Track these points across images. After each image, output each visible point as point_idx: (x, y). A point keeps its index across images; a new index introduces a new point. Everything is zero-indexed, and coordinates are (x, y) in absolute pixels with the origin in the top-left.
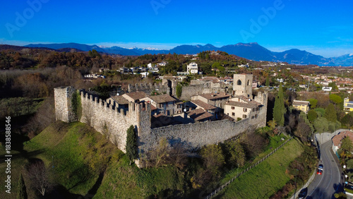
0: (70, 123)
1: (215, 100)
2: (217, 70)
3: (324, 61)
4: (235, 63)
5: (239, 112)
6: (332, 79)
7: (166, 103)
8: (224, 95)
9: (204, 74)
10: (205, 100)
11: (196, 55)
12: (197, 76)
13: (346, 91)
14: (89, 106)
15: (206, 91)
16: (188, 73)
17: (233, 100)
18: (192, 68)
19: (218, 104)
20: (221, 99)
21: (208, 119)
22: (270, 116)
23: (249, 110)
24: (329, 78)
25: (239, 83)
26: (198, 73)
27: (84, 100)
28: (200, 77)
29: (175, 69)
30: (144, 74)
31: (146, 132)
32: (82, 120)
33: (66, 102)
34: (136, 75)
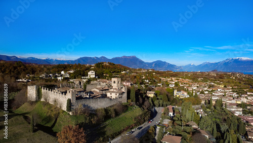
0: (36, 101)
1: (103, 90)
2: (108, 75)
3: (177, 68)
4: (120, 71)
5: (114, 96)
6: (178, 80)
7: (80, 92)
8: (107, 88)
9: (99, 78)
10: (98, 91)
11: (94, 65)
12: (94, 79)
13: (183, 87)
14: (46, 93)
15: (99, 87)
16: (89, 77)
17: (112, 90)
18: (91, 74)
19: (104, 92)
20: (106, 90)
21: (99, 98)
22: (128, 97)
23: (118, 94)
24: (176, 79)
25: (114, 82)
26: (95, 77)
27: (43, 91)
28: (96, 80)
29: (80, 74)
30: (60, 78)
31: (74, 101)
32: (42, 100)
33: (35, 92)
34: (54, 79)
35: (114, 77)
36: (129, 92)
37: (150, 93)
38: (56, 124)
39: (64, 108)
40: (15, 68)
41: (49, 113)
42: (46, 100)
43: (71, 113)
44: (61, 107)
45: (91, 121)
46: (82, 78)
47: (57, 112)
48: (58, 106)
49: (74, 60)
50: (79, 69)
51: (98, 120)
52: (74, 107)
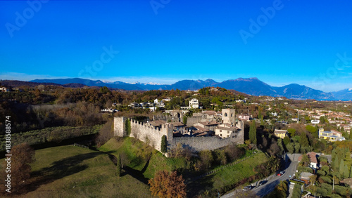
0: (124, 137)
1: (209, 126)
2: (216, 105)
3: (324, 96)
4: (233, 99)
5: (225, 134)
6: (325, 113)
7: (179, 127)
8: (215, 123)
9: (204, 108)
10: (202, 126)
11: (197, 91)
12: (198, 110)
13: (335, 124)
14: (136, 127)
15: (204, 121)
16: (190, 107)
17: (222, 126)
18: (194, 104)
19: (211, 129)
20: (213, 125)
21: (205, 136)
22: (246, 137)
23: (231, 132)
24: (323, 112)
25: (226, 115)
26: (199, 108)
27: (133, 124)
28: (201, 111)
29: (179, 104)
30: (152, 108)
31: (170, 139)
32: (131, 135)
33: (122, 125)
34: (145, 110)
35: (226, 108)
36: (247, 129)
37: (280, 133)
38: (148, 168)
39: (158, 147)
40: (100, 95)
41: (139, 154)
42: (135, 135)
43: (166, 155)
44: (153, 145)
45: (193, 168)
46: (181, 109)
47: (150, 152)
48: (151, 145)
49: (170, 84)
50: (178, 96)
51: (203, 167)
52: (171, 147)
